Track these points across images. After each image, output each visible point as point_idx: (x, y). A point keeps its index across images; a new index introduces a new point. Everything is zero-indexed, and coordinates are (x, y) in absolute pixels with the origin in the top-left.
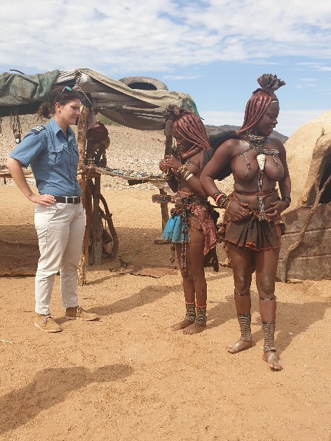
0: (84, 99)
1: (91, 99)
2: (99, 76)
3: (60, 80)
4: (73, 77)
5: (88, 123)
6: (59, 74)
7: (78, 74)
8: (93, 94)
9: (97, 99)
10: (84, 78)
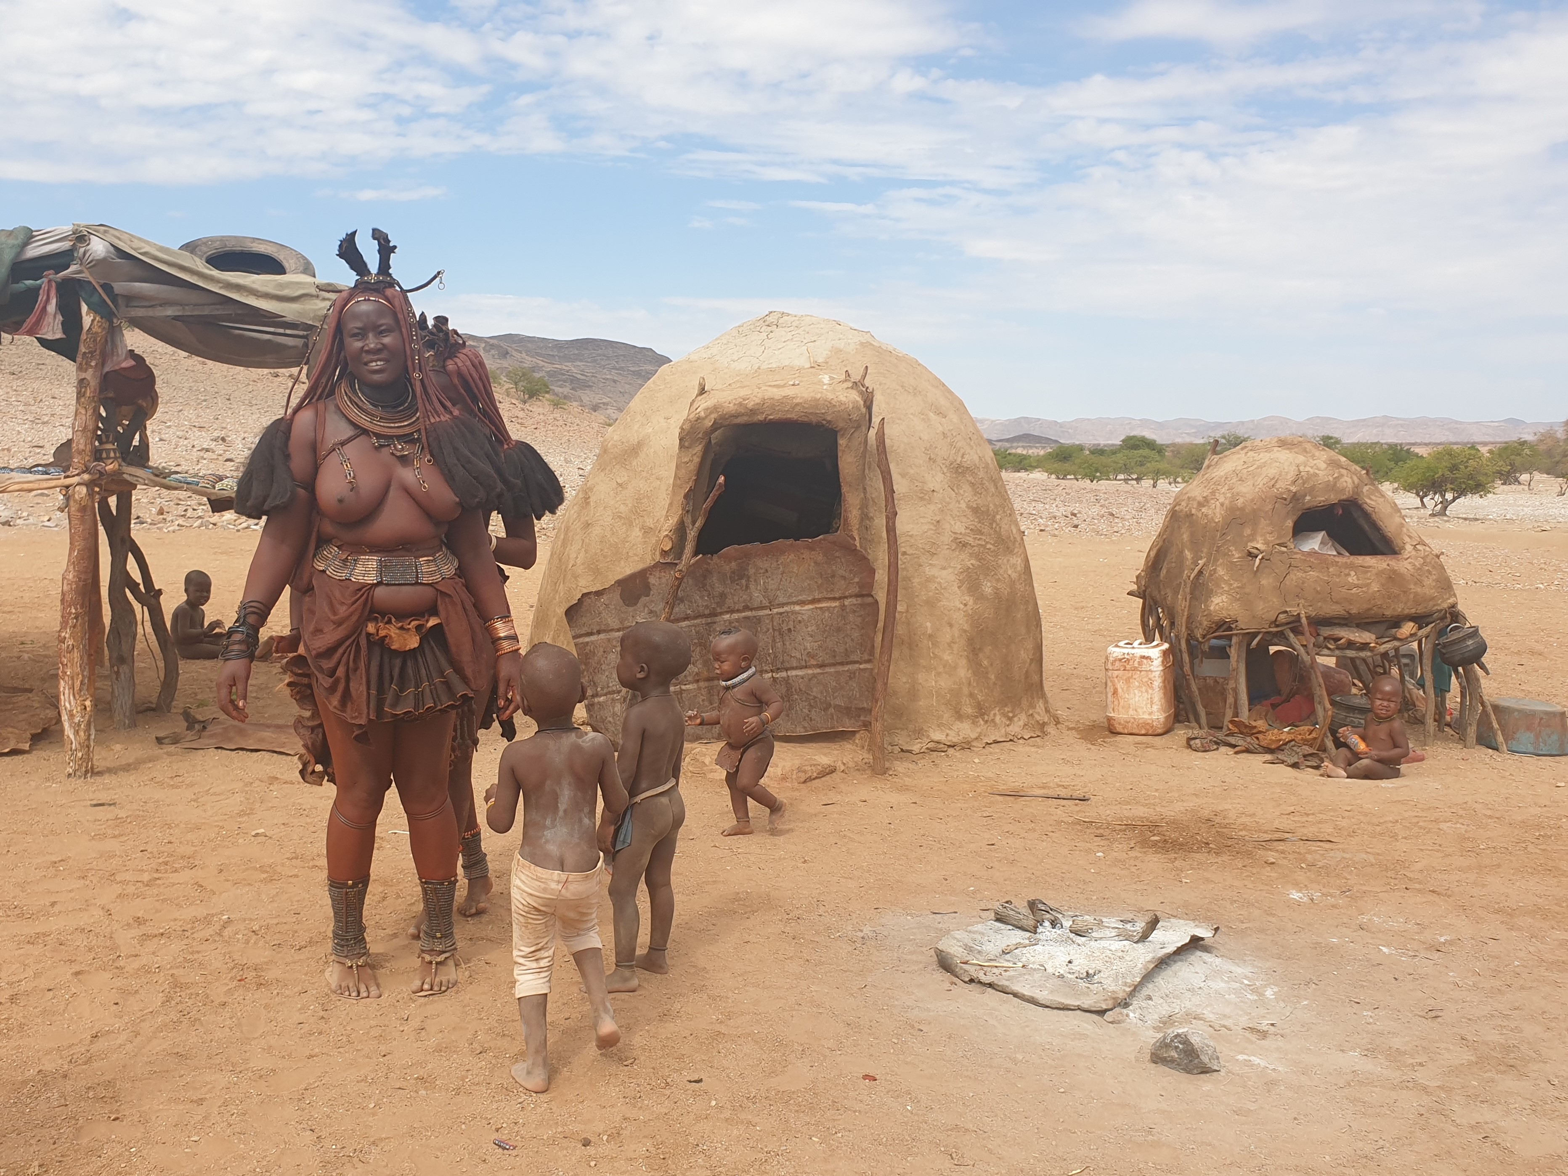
0: (95, 299)
1: (114, 297)
2: (136, 244)
3: (33, 251)
4: (66, 245)
5: (104, 358)
6: (29, 236)
7: (80, 238)
8: (120, 287)
9: (130, 299)
10: (98, 247)
